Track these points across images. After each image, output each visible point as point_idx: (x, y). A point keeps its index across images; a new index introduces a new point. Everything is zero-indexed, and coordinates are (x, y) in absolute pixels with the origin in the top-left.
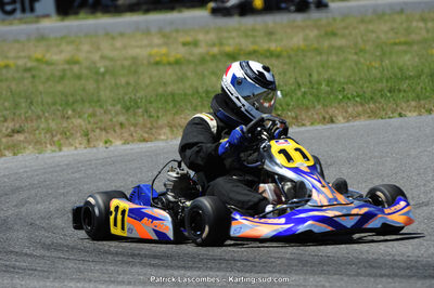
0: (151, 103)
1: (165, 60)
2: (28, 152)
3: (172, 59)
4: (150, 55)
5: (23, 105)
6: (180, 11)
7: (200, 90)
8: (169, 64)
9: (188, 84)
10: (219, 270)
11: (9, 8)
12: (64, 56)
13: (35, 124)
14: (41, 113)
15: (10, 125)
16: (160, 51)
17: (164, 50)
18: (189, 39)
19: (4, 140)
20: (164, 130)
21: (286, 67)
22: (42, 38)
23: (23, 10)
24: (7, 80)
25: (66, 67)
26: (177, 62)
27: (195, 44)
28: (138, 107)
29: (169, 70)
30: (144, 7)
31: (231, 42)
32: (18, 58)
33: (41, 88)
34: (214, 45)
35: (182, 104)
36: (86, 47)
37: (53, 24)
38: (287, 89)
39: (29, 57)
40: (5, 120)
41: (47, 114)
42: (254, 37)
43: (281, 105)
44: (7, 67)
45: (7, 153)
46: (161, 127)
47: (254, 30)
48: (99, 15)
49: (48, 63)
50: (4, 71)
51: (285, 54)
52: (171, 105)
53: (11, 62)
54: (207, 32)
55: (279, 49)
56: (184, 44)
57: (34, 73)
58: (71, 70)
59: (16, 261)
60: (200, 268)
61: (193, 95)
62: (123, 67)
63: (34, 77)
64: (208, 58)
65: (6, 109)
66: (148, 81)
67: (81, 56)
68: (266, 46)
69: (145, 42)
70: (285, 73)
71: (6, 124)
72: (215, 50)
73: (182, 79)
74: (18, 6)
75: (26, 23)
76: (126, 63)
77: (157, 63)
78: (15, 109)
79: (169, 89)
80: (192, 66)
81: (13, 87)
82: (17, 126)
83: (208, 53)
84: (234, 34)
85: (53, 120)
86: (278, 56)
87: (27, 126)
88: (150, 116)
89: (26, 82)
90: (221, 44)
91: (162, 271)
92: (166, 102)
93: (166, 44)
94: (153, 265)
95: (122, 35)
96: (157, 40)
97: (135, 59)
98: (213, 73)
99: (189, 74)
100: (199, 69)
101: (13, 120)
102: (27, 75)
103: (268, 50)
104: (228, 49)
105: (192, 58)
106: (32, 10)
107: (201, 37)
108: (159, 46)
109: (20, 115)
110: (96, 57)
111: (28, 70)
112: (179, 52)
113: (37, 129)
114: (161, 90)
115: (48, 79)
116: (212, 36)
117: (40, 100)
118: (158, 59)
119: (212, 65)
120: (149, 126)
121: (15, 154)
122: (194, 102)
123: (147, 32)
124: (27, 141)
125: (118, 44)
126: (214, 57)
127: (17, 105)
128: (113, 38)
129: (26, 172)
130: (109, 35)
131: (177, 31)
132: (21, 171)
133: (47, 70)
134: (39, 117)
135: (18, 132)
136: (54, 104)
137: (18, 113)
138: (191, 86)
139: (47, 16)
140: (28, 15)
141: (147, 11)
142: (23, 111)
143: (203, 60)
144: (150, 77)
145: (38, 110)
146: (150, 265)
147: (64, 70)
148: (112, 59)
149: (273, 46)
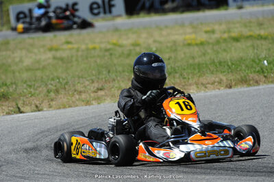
0: (184, 69)
1: (193, 42)
2: (107, 102)
3: (198, 42)
4: (185, 40)
5: (104, 73)
6: (204, 11)
7: (216, 61)
8: (197, 45)
9: (208, 57)
10: (226, 175)
11: (96, 11)
12: (131, 41)
13: (111, 84)
14: (115, 78)
15: (96, 85)
16: (190, 37)
17: (193, 36)
18: (208, 29)
19: (92, 95)
20: (192, 87)
21: (270, 45)
22: (116, 30)
23: (105, 13)
24: (94, 57)
25: (132, 48)
26: (202, 44)
27: (213, 32)
28: (176, 73)
29: (196, 49)
30: (181, 9)
31: (235, 30)
32: (101, 43)
33: (115, 61)
34: (224, 32)
35: (204, 70)
36: (144, 35)
37: (123, 21)
38: (271, 59)
39: (109, 43)
40: (93, 82)
41: (119, 78)
42: (250, 26)
43: (267, 70)
44: (94, 48)
45: (94, 102)
46: (190, 85)
47: (250, 22)
48: (153, 14)
49: (120, 46)
50: (93, 52)
51: (270, 37)
52: (197, 71)
53: (97, 46)
54: (221, 24)
55: (266, 34)
56: (206, 32)
57: (111, 52)
58: (135, 50)
59: (99, 170)
60: (214, 174)
61: (210, 64)
62: (167, 47)
63: (111, 54)
64: (221, 41)
65: (93, 75)
66: (183, 56)
67: (141, 41)
68: (257, 32)
69: (181, 31)
70: (269, 50)
71: (93, 85)
72: (226, 36)
73: (204, 54)
74: (101, 10)
75: (107, 20)
76: (169, 45)
77: (189, 45)
78: (99, 75)
79: (196, 61)
80: (211, 46)
81: (98, 61)
82: (100, 86)
83: (221, 37)
84: (238, 25)
85: (123, 81)
86: (265, 38)
87: (106, 86)
88: (184, 78)
89: (106, 58)
90: (229, 31)
91: (190, 176)
92: (194, 69)
93: (195, 32)
94: (185, 172)
95: (166, 27)
96: (189, 30)
97: (175, 42)
98: (225, 50)
99: (209, 51)
100: (216, 48)
101: (98, 82)
102: (107, 54)
103: (259, 35)
104: (233, 35)
105: (211, 41)
106: (110, 12)
107: (216, 27)
108: (190, 33)
109: (102, 79)
110: (150, 41)
111: (107, 50)
112: (203, 37)
113: (113, 87)
114: (191, 61)
115: (120, 56)
116: (224, 27)
117: (114, 69)
118: (189, 42)
119: (223, 45)
120: (183, 84)
121: (99, 104)
122: (212, 69)
123: (182, 25)
124: (106, 95)
125: (164, 33)
126: (225, 40)
127: (99, 73)
128: (161, 29)
129: (105, 114)
130: (159, 27)
131: (202, 24)
132: (103, 114)
133: (120, 50)
134: (114, 80)
135: (101, 90)
136: (124, 71)
137: (101, 77)
138: (210, 59)
139: (119, 16)
140: (108, 16)
141: (183, 12)
142: (104, 77)
143: (218, 42)
144: (185, 53)
145: (113, 76)
146: (183, 172)
147: (130, 50)
148: (160, 42)
149: (262, 33)
